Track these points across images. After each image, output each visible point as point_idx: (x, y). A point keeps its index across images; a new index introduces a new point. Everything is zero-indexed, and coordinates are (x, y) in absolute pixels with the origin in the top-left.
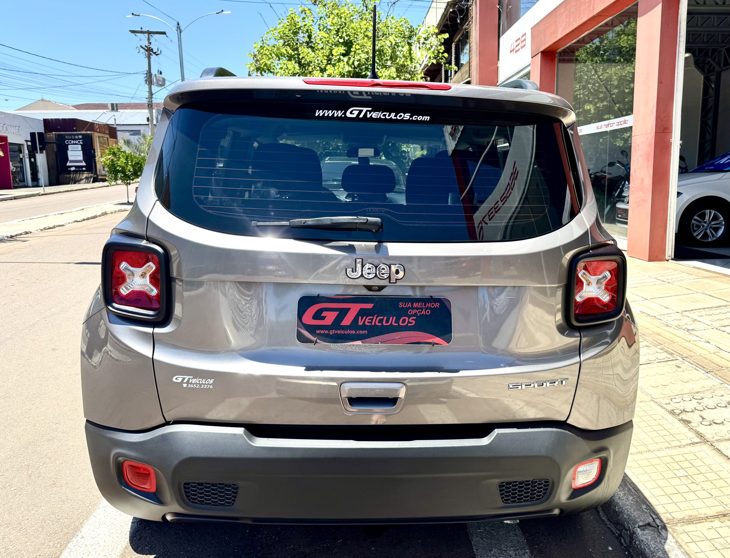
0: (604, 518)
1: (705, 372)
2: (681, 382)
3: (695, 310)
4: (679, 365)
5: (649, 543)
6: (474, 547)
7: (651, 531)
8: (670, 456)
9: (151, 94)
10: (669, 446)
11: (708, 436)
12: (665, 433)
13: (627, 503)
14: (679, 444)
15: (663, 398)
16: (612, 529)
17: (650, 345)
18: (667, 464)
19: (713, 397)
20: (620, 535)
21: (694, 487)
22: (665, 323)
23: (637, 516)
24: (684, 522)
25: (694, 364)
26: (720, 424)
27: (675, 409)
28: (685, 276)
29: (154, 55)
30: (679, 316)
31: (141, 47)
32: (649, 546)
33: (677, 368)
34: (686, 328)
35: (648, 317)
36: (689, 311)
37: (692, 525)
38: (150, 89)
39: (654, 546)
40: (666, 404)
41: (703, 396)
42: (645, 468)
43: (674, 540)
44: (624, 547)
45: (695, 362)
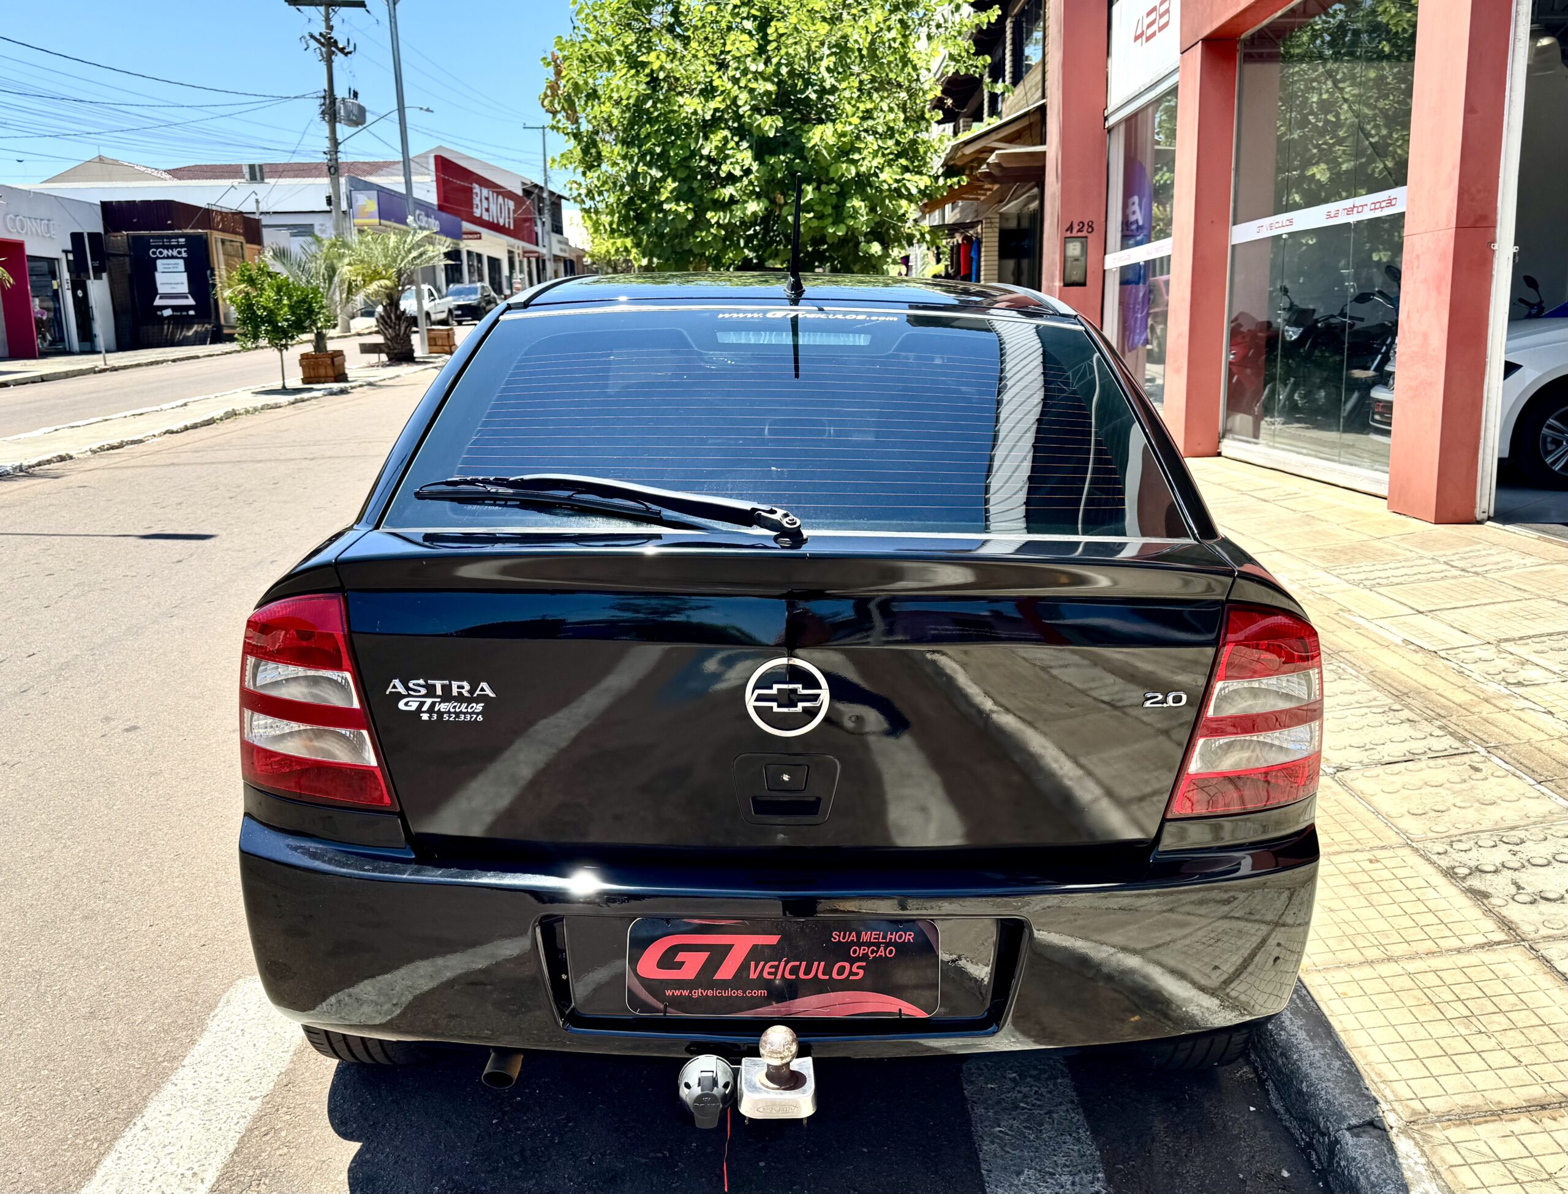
0: (1278, 1106)
1: (1534, 782)
2: (1477, 805)
3: (1530, 637)
4: (1477, 765)
5: (1368, 1166)
6: (984, 1166)
7: (1375, 1138)
8: (1435, 971)
9: (335, 143)
10: (1434, 948)
11: (1526, 928)
12: (1430, 918)
13: (1329, 1075)
14: (1458, 944)
15: (1433, 841)
16: (1293, 1131)
17: (1417, 718)
18: (1426, 990)
19: (1546, 839)
20: (1310, 1145)
21: (1480, 1042)
22: (1456, 667)
23: (1346, 1105)
24: (1450, 1120)
25: (1513, 762)
26: (1555, 900)
27: (1457, 864)
28: (1516, 559)
29: (339, 54)
30: (1490, 652)
31: (312, 36)
32: (1366, 1171)
33: (1472, 772)
34: (1503, 680)
35: (1420, 655)
36: (1514, 640)
37: (1468, 1127)
38: (333, 131)
39: (1377, 1172)
40: (1439, 854)
41: (1522, 836)
42: (1374, 998)
43: (1423, 1160)
44: (1317, 1171)
45: (1515, 759)
